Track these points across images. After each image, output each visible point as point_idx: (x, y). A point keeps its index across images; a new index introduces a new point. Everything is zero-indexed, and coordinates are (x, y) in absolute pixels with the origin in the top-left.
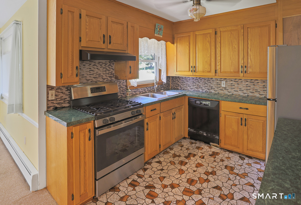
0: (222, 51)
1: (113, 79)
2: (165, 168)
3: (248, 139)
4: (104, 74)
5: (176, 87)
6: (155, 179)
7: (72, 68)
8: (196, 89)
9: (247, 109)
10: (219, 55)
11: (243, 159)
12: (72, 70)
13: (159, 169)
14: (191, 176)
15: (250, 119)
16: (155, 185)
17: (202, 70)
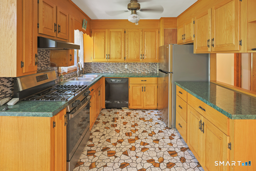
0: (129, 45)
1: (49, 66)
2: (105, 133)
3: (146, 99)
4: (42, 62)
5: (88, 71)
6: (105, 143)
7: (32, 55)
8: (106, 72)
9: (146, 81)
10: (127, 47)
11: (144, 112)
12: (32, 58)
13: (101, 135)
14: (125, 131)
15: (147, 87)
16: (107, 146)
17: (115, 58)
